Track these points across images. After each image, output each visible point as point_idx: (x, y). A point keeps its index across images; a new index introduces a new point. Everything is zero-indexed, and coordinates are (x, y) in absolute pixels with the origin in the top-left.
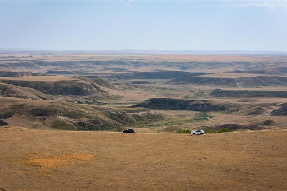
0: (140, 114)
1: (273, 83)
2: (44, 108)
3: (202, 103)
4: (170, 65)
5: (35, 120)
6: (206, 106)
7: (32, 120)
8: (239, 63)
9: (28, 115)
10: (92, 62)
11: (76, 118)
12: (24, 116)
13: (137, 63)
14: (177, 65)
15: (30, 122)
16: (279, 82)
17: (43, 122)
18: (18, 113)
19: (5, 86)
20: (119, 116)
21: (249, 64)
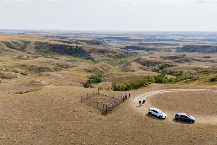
0: (132, 52)
1: (153, 40)
2: (103, 50)
3: (145, 47)
4: (111, 35)
5: (101, 54)
6: (147, 49)
7: (100, 54)
8: (134, 34)
9: (98, 52)
10: (86, 34)
11: (114, 53)
12: (96, 53)
13: (101, 34)
14: (114, 35)
15: (99, 55)
16: (154, 40)
17: (104, 55)
18: (93, 52)
19: (76, 41)
20: (127, 52)
21: (137, 34)
